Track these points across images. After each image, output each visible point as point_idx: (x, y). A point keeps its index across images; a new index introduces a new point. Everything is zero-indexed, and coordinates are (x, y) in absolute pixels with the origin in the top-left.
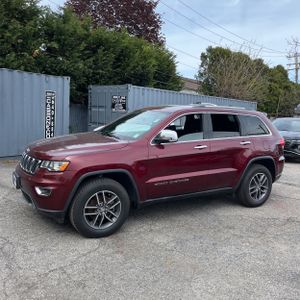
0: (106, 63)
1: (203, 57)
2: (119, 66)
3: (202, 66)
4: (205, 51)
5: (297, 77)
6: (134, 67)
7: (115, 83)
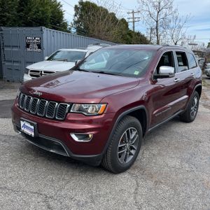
0: (12, 7)
1: (76, 8)
2: (22, 10)
3: (76, 15)
4: (78, 4)
5: (134, 27)
6: (36, 12)
7: (19, 26)
